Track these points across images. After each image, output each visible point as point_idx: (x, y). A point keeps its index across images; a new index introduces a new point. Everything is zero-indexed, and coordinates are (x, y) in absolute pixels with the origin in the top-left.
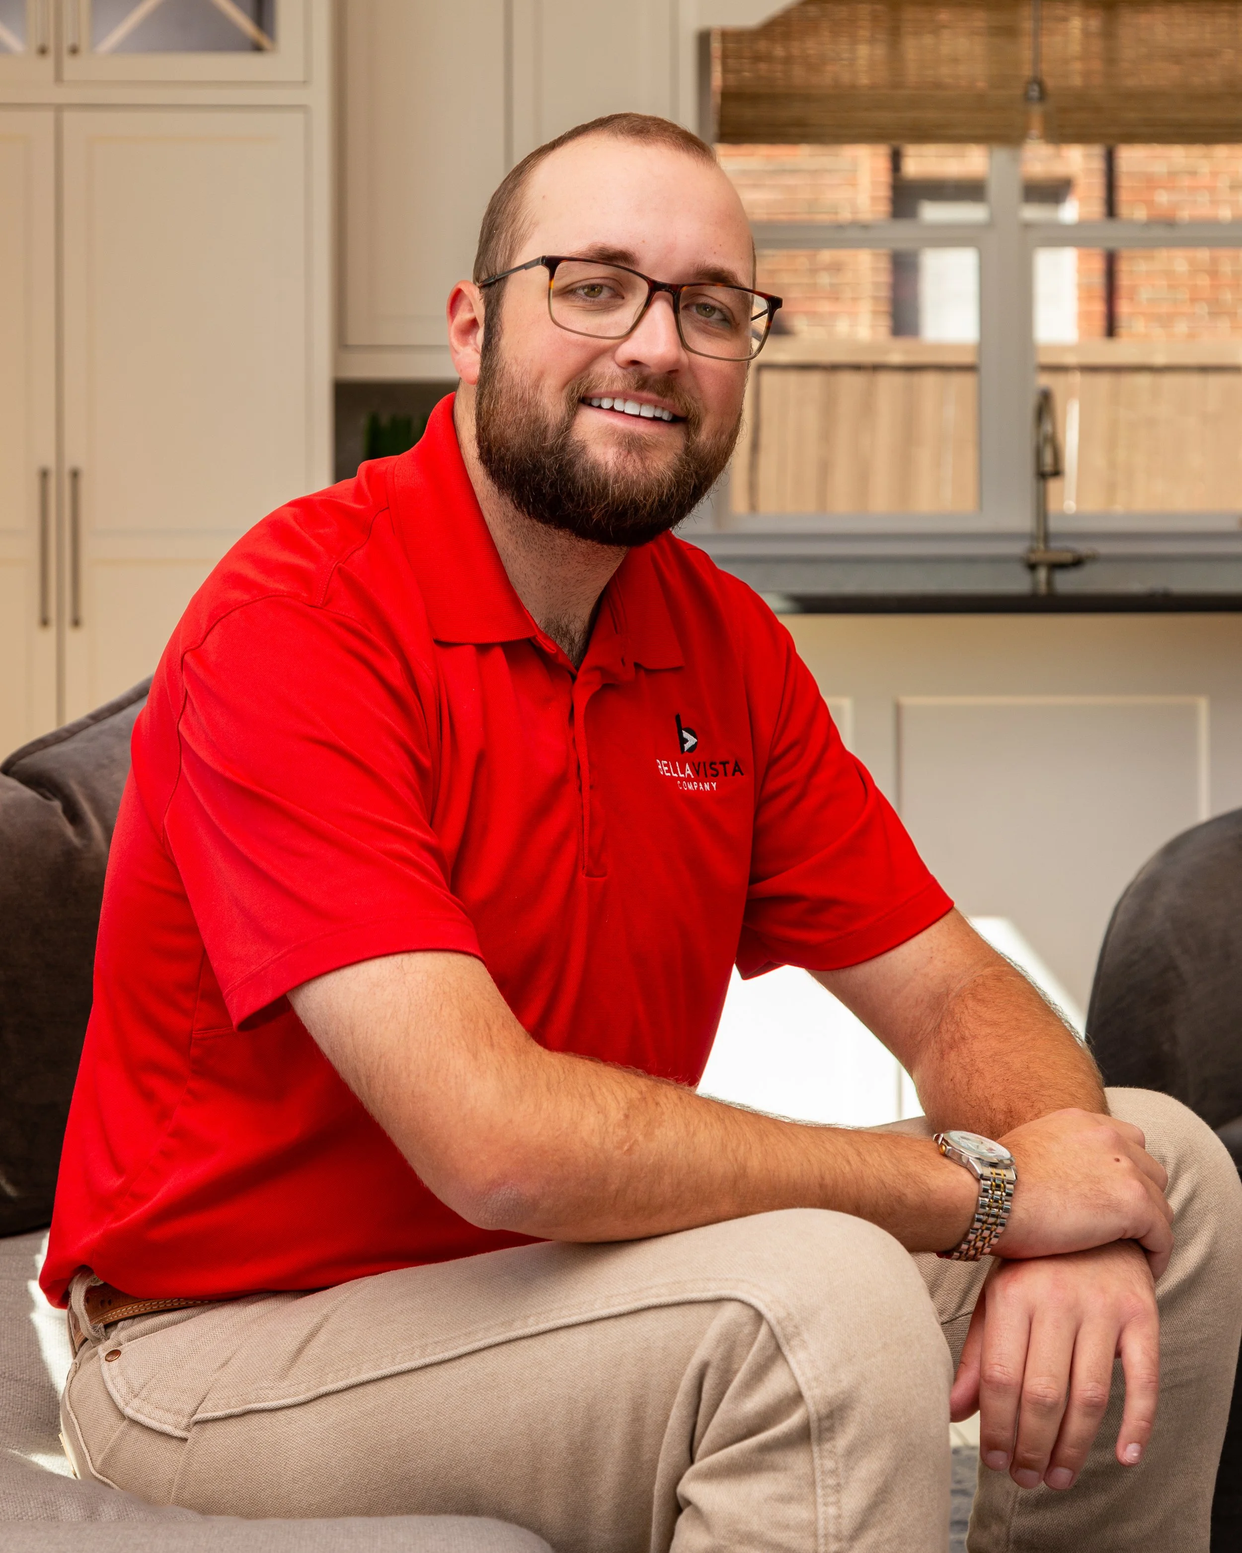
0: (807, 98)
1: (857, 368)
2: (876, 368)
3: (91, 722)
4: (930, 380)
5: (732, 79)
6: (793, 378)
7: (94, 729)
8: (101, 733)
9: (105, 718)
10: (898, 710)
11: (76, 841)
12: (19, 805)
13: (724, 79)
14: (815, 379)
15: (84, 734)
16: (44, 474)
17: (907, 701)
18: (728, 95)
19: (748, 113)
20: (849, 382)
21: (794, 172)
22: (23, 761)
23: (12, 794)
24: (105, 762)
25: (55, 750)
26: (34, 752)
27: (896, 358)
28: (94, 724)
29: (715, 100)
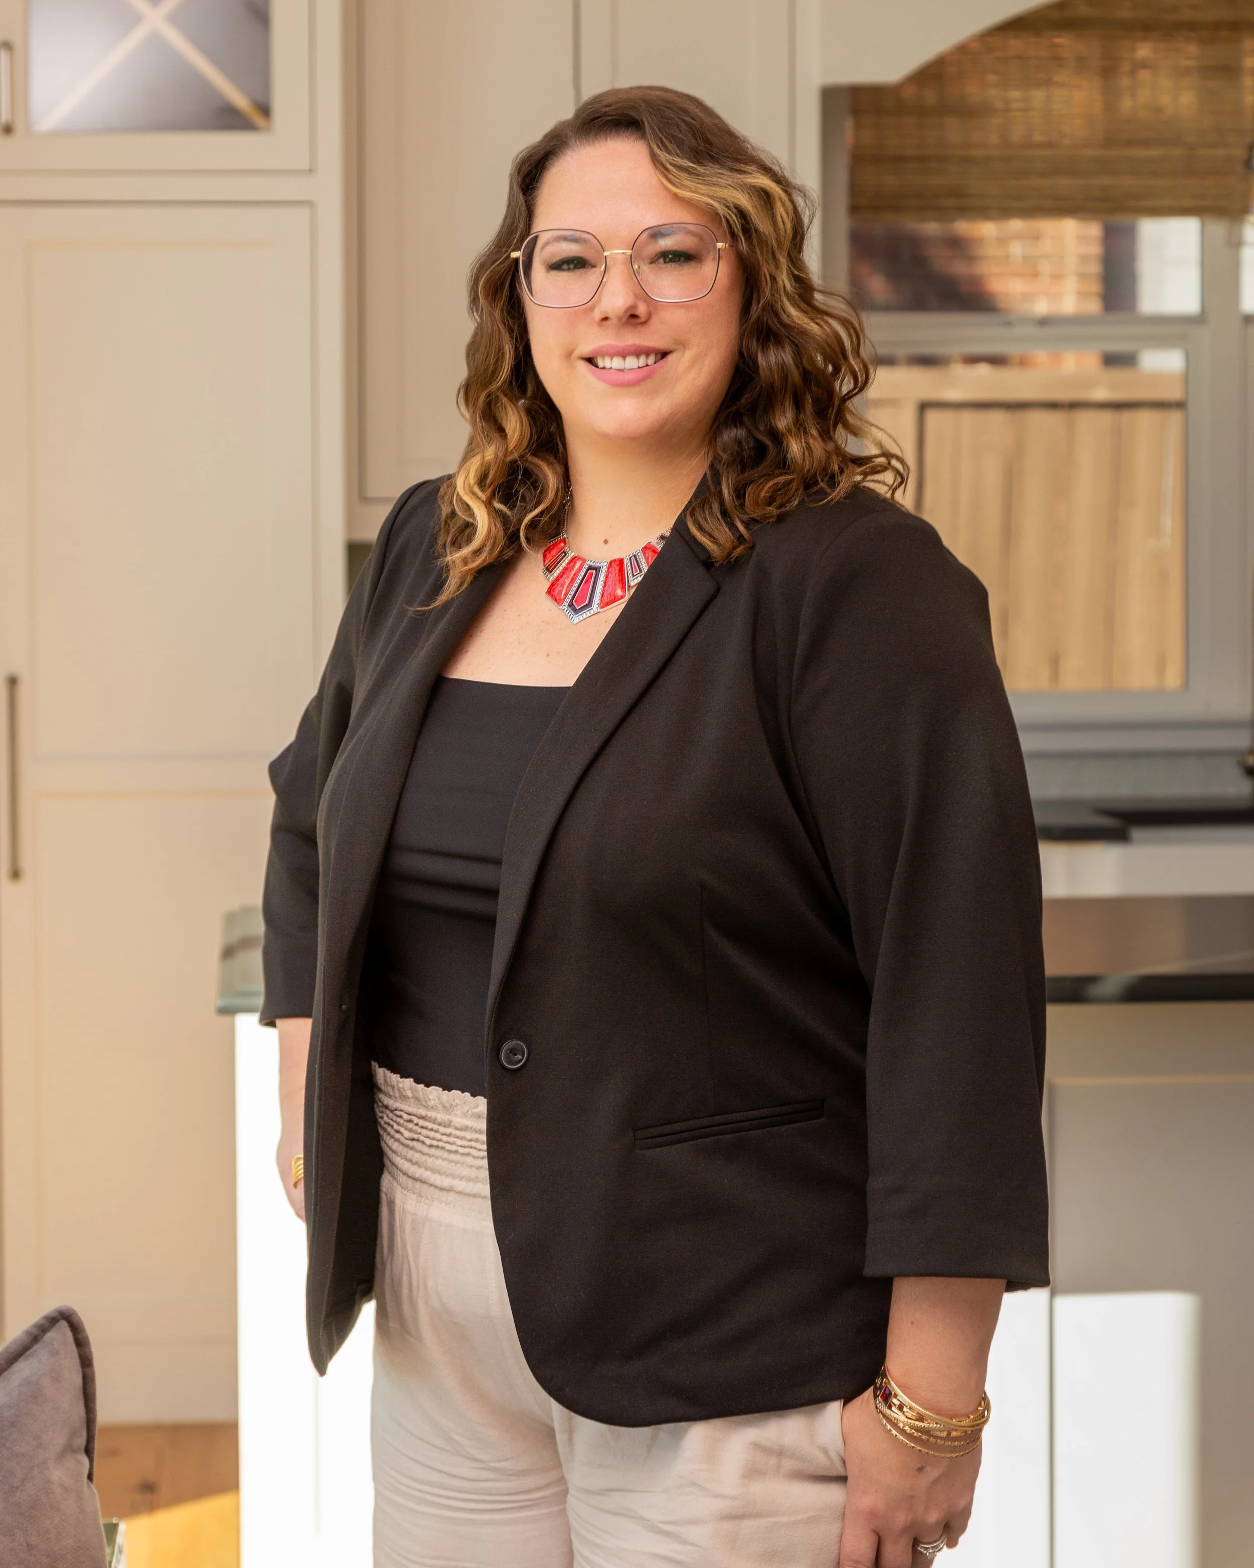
0: (966, 161)
1: (1053, 406)
2: (1073, 406)
4: (1144, 419)
6: (967, 418)
14: (997, 418)
17: (1063, 1081)
20: (1038, 418)
27: (1101, 394)
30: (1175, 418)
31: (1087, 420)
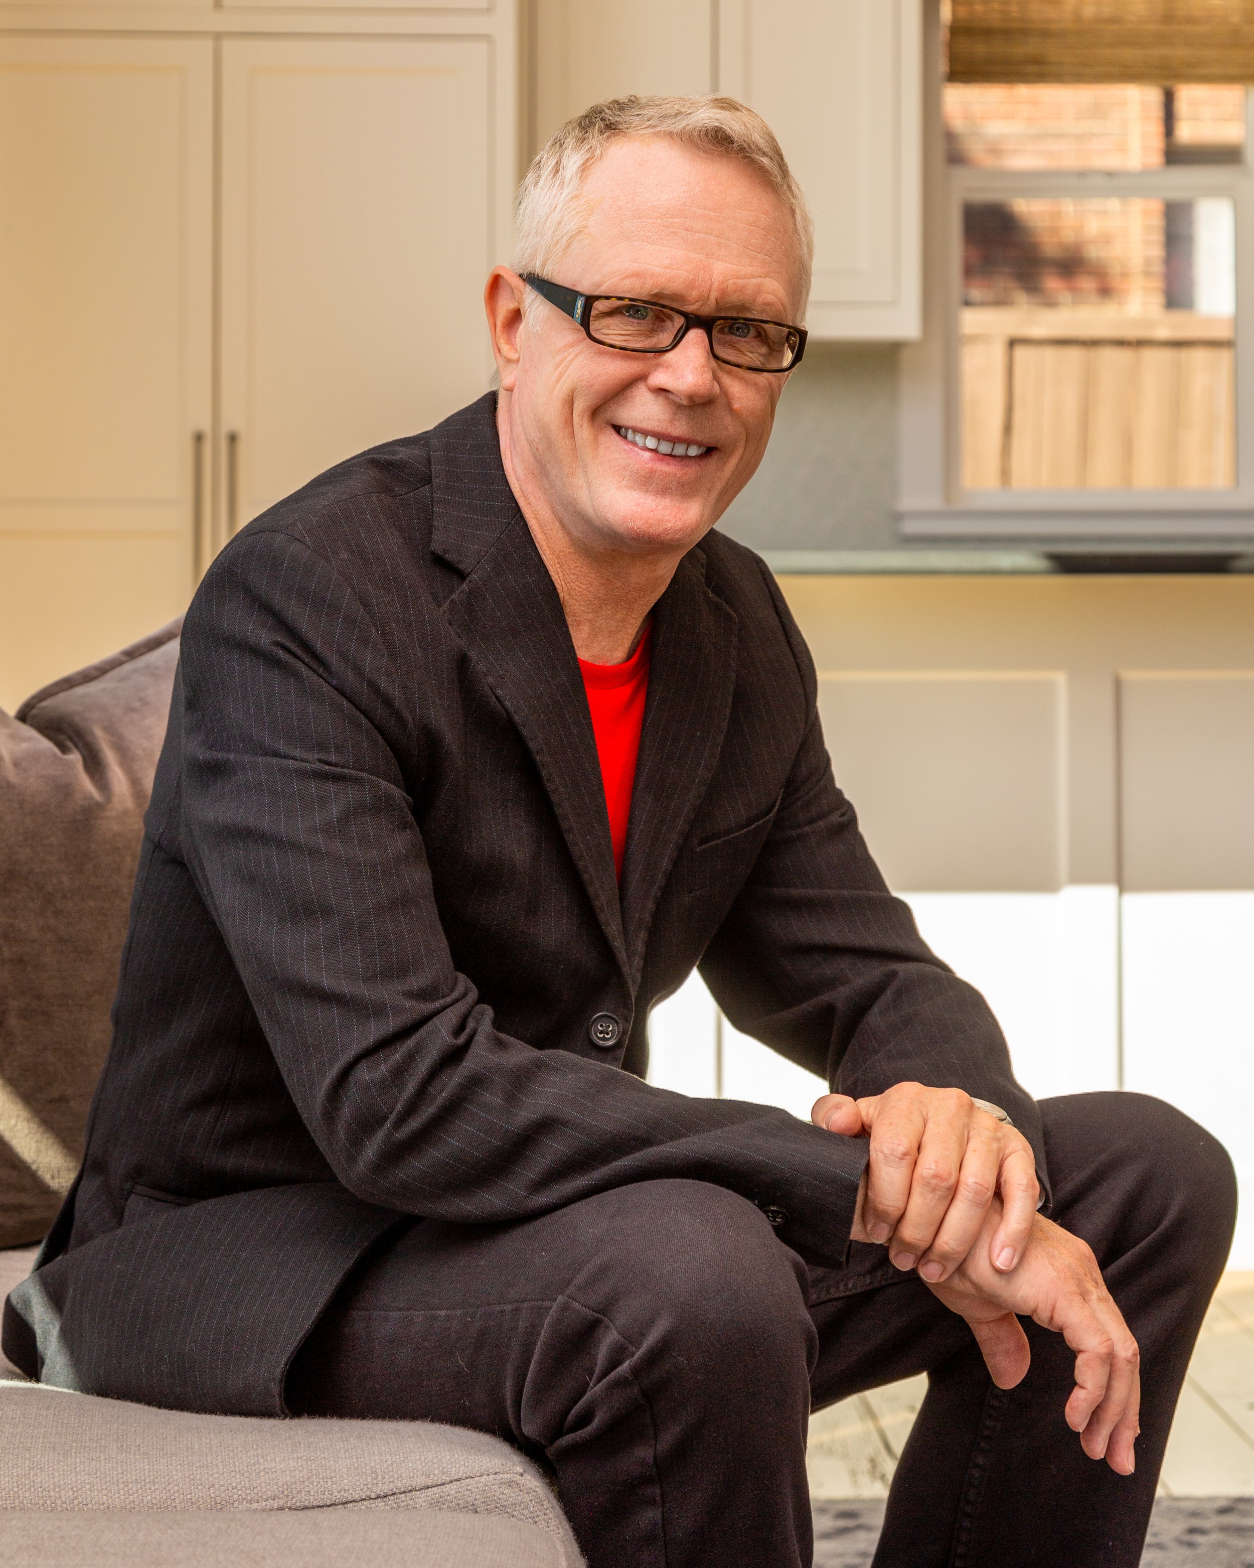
0: (1045, 34)
1: (1121, 343)
2: (1140, 344)
3: (125, 659)
4: (1199, 356)
5: (963, 12)
6: (1050, 354)
7: (127, 667)
8: (135, 671)
9: (141, 655)
10: (1118, 685)
11: (96, 795)
12: (35, 756)
13: (954, 12)
14: (1074, 354)
15: (116, 672)
16: (199, 438)
17: (1129, 675)
18: (958, 30)
19: (980, 49)
20: (1110, 356)
21: (1057, 136)
22: (44, 704)
23: (25, 746)
24: (137, 704)
25: (80, 690)
26: (56, 694)
27: (1162, 333)
28: (127, 661)
29: (943, 35)
30: (1225, 357)
31: (1150, 356)
